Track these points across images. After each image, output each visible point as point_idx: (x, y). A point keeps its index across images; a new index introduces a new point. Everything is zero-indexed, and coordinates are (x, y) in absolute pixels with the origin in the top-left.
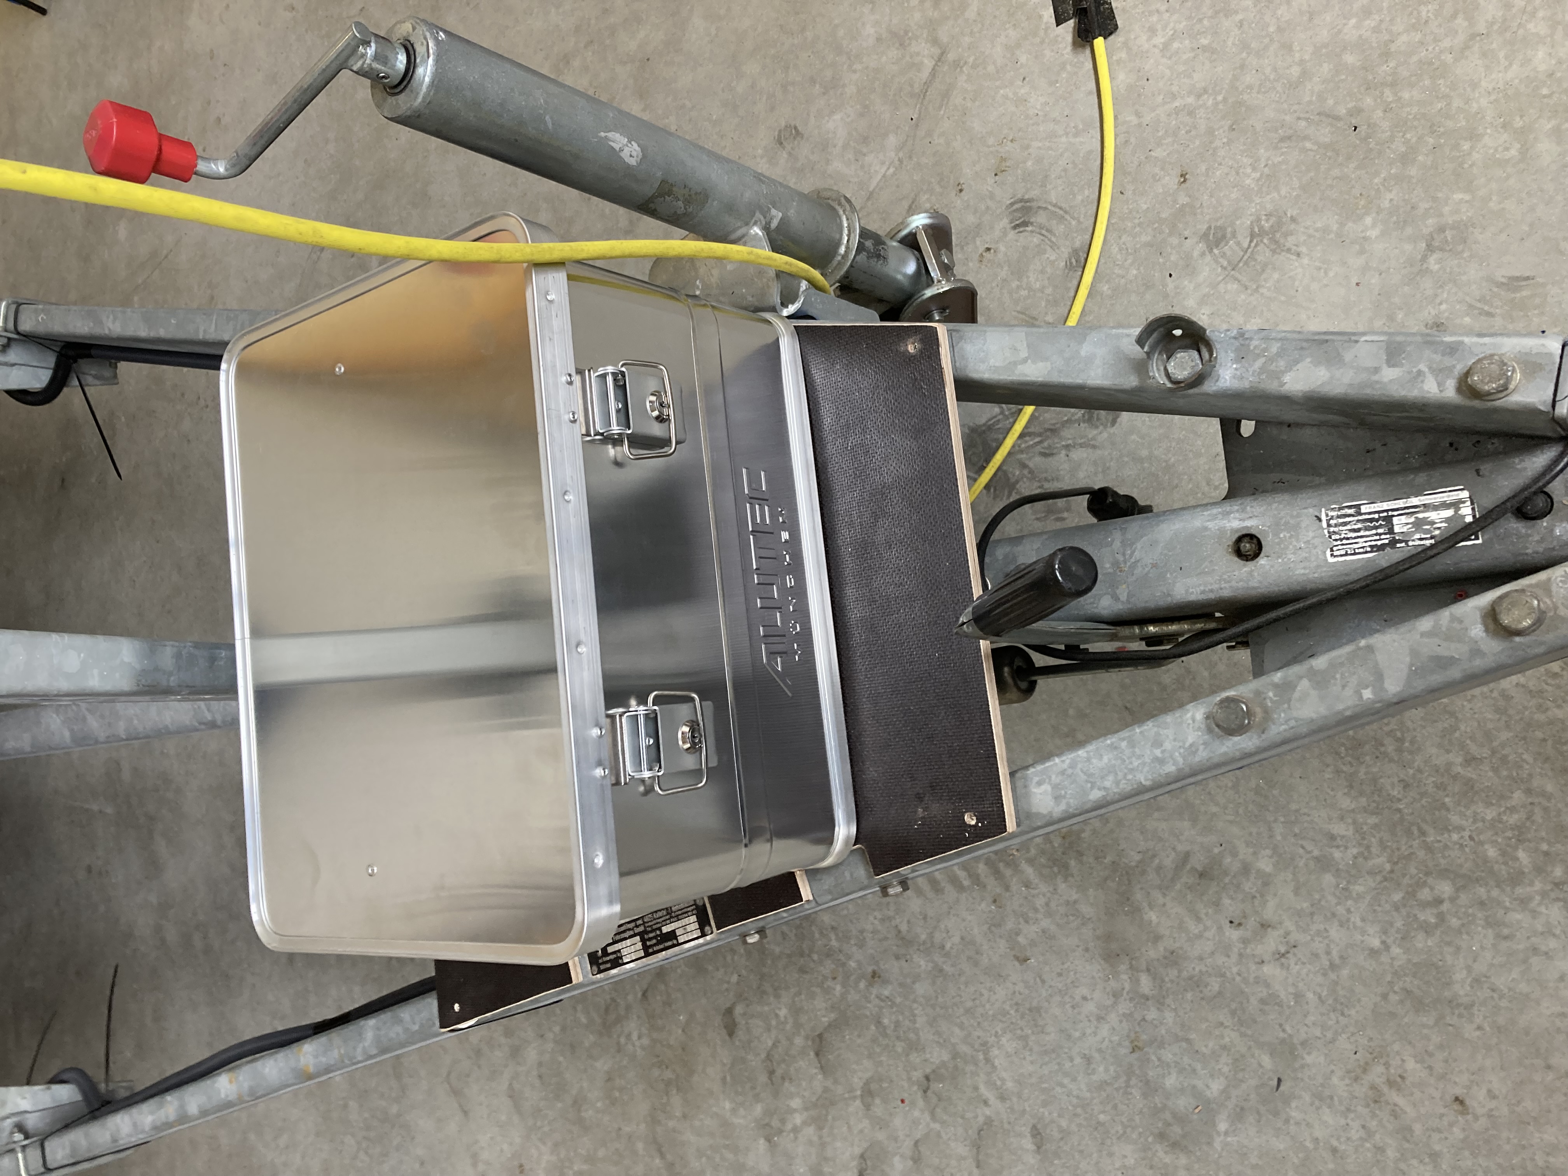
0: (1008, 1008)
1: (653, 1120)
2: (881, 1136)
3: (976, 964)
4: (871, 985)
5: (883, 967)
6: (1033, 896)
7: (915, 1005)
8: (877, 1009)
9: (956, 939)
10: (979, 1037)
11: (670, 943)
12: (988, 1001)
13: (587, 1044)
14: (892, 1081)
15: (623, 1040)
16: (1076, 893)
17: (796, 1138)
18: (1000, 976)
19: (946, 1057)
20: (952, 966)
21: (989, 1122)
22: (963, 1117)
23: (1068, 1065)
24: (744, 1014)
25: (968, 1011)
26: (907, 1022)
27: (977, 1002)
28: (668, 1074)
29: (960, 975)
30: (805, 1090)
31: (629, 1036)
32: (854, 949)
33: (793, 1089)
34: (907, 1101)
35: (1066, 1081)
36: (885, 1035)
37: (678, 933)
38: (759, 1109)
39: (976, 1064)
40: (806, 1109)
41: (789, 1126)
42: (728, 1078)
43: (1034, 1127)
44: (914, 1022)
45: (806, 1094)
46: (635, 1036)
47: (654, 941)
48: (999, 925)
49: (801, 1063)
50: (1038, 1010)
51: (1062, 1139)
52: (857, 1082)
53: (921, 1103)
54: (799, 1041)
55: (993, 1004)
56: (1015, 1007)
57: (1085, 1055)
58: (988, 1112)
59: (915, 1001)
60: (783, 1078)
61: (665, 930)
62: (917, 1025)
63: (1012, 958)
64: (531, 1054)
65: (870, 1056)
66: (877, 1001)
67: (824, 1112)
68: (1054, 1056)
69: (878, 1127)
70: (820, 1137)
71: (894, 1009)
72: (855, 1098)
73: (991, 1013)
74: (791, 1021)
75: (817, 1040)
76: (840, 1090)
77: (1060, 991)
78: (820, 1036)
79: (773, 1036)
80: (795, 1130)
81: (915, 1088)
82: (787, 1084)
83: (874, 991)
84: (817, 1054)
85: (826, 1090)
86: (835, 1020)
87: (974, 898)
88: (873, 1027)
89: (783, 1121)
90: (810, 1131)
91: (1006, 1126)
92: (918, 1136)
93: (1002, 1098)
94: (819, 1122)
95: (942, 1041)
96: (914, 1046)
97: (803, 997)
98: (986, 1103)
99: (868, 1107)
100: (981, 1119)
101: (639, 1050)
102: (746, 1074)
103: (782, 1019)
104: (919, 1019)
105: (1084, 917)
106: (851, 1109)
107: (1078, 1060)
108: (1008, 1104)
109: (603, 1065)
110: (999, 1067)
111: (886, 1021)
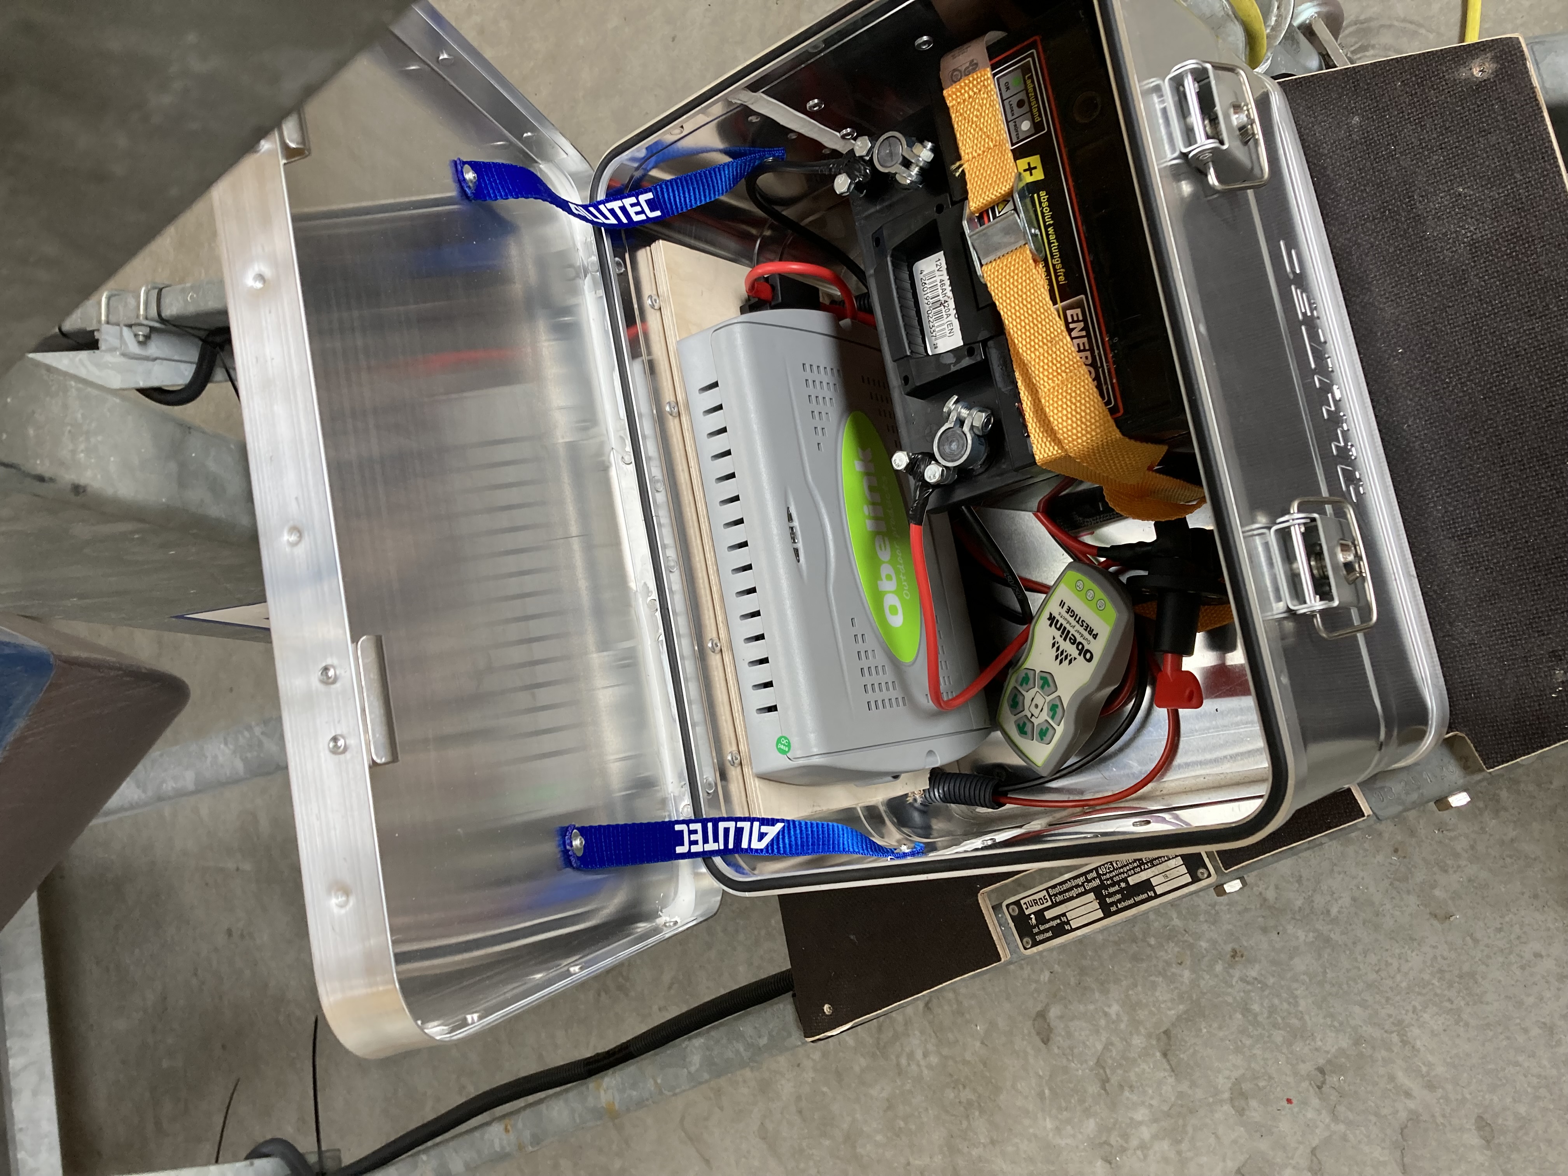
0: (1427, 977)
1: (951, 1149)
2: (1263, 1145)
3: (1377, 928)
4: (1231, 966)
5: (1245, 944)
6: (1451, 839)
7: (1295, 985)
8: (1242, 994)
9: (1346, 900)
10: (1390, 1016)
11: (1144, 896)
12: (1399, 970)
13: (857, 1069)
14: (1271, 1078)
15: (904, 1061)
16: (1514, 830)
17: (1145, 1157)
18: (1413, 939)
19: (1345, 1042)
20: (1342, 933)
21: (1414, 1117)
22: (1377, 1115)
23: (1521, 1039)
24: (1061, 1017)
25: (1369, 986)
26: (1285, 1006)
27: (1383, 974)
28: (967, 1094)
29: (1354, 943)
30: (1152, 1098)
31: (911, 1056)
32: (1205, 927)
33: (1135, 1098)
34: (1294, 1101)
35: (1521, 1059)
36: (1256, 1023)
37: (1154, 882)
38: (1091, 1126)
39: (1390, 1050)
40: (1156, 1120)
41: (1134, 1142)
42: (1047, 1092)
43: (1480, 1118)
44: (1296, 1004)
45: (1154, 1102)
46: (919, 1055)
47: (1119, 896)
48: (1405, 879)
49: (1144, 1066)
50: (1472, 975)
51: (1521, 1128)
52: (1223, 1083)
53: (1315, 1102)
54: (1138, 1041)
55: (1406, 974)
56: (1439, 975)
57: (1545, 1024)
58: (1411, 1105)
59: (1295, 979)
60: (1121, 1087)
61: (1132, 881)
62: (1300, 1009)
63: (1428, 916)
64: (786, 1088)
65: (1238, 1050)
66: (1241, 985)
67: (1181, 1122)
68: (1500, 1029)
69: (1258, 1134)
70: (1179, 1153)
71: (1266, 993)
72: (1222, 1102)
73: (1404, 985)
74: (1125, 1018)
75: (1163, 1037)
76: (1199, 1094)
77: (1502, 951)
78: (1166, 1033)
79: (1104, 1039)
80: (1143, 1147)
81: (1305, 1084)
82: (1127, 1093)
83: (1237, 973)
84: (1165, 1055)
85: (1181, 1095)
86: (1186, 1012)
87: (1366, 850)
88: (1239, 1016)
89: (1125, 1136)
90: (1165, 1145)
91: (1440, 1120)
92: (1315, 1143)
93: (1431, 1087)
94: (1175, 1136)
95: (1336, 1024)
96: (1299, 1033)
97: (1140, 988)
98: (1408, 1094)
99: (1241, 1112)
100: (1403, 1115)
101: (926, 1072)
102: (1071, 1086)
103: (1114, 1017)
104: (1302, 1003)
105: (1526, 857)
106: (1218, 1116)
107: (1535, 1031)
108: (1440, 1092)
109: (880, 1091)
110: (1423, 1049)
111: (1256, 1007)
